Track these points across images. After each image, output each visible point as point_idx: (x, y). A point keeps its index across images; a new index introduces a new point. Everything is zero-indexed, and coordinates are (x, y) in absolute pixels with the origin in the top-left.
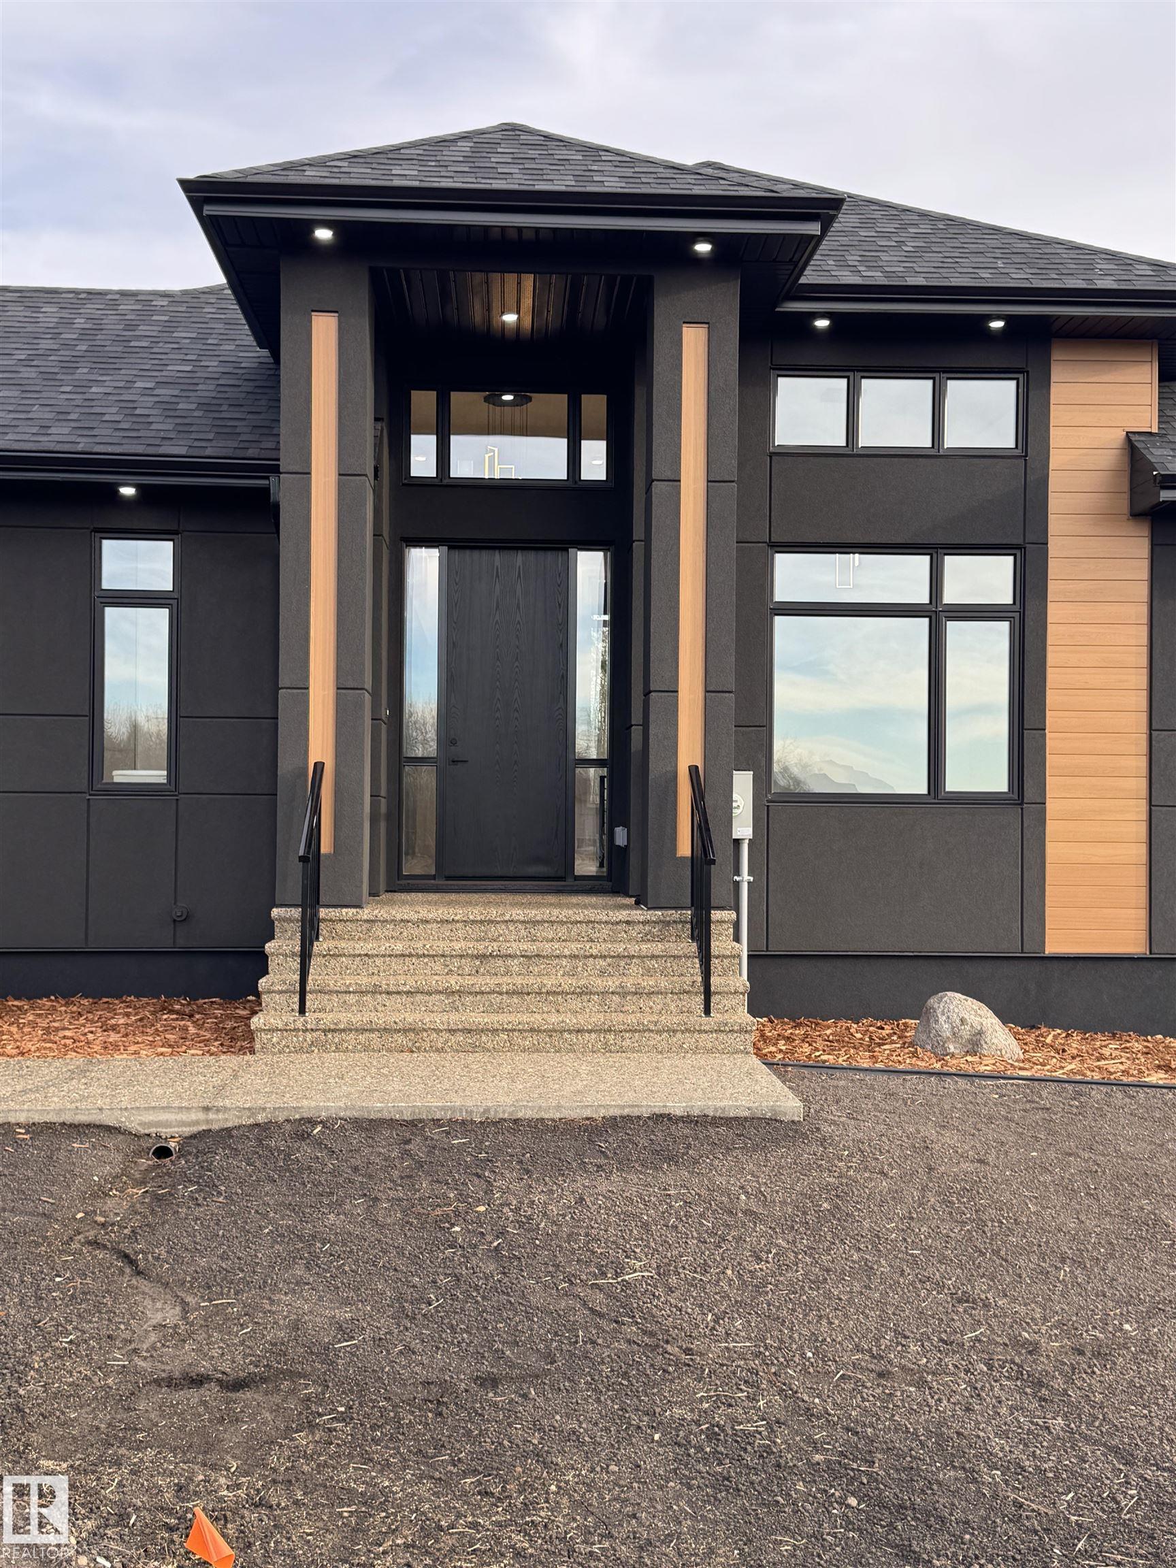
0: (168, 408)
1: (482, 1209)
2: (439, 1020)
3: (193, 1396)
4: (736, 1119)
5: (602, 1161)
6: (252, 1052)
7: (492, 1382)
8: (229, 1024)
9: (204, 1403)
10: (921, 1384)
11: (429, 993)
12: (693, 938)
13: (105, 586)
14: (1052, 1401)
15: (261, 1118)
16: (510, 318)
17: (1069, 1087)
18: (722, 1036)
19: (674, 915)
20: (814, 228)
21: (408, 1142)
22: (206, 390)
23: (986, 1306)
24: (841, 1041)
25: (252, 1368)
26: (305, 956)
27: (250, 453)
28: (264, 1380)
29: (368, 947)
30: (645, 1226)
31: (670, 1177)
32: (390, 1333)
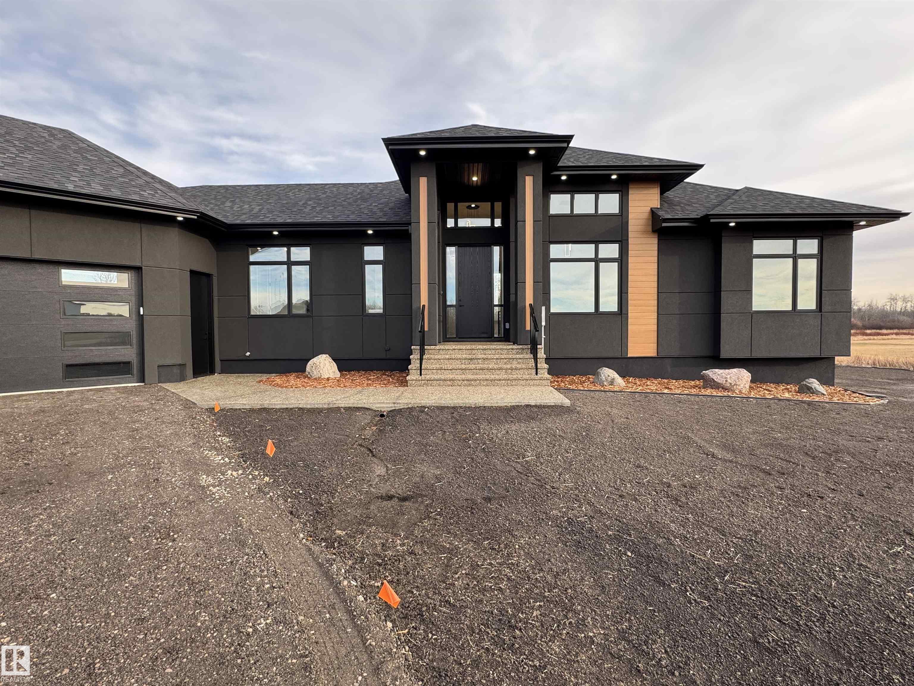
0: (381, 210)
1: (477, 435)
2: (459, 377)
3: (388, 504)
4: (551, 406)
5: (512, 419)
6: (407, 386)
7: (488, 500)
8: (401, 378)
9: (392, 507)
10: (636, 500)
11: (456, 370)
12: (531, 353)
13: (365, 259)
14: (684, 507)
15: (410, 406)
16: (475, 179)
17: (643, 394)
18: (541, 381)
19: (526, 347)
20: (565, 145)
21: (453, 413)
22: (392, 205)
23: (647, 469)
24: (572, 382)
25: (408, 493)
26: (421, 359)
27: (403, 220)
28: (412, 497)
29: (439, 357)
30: (529, 441)
31: (533, 424)
32: (453, 480)
